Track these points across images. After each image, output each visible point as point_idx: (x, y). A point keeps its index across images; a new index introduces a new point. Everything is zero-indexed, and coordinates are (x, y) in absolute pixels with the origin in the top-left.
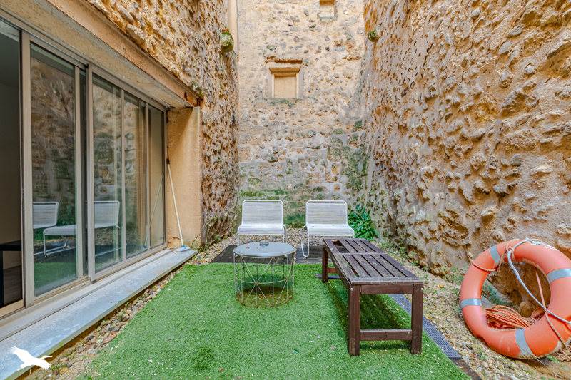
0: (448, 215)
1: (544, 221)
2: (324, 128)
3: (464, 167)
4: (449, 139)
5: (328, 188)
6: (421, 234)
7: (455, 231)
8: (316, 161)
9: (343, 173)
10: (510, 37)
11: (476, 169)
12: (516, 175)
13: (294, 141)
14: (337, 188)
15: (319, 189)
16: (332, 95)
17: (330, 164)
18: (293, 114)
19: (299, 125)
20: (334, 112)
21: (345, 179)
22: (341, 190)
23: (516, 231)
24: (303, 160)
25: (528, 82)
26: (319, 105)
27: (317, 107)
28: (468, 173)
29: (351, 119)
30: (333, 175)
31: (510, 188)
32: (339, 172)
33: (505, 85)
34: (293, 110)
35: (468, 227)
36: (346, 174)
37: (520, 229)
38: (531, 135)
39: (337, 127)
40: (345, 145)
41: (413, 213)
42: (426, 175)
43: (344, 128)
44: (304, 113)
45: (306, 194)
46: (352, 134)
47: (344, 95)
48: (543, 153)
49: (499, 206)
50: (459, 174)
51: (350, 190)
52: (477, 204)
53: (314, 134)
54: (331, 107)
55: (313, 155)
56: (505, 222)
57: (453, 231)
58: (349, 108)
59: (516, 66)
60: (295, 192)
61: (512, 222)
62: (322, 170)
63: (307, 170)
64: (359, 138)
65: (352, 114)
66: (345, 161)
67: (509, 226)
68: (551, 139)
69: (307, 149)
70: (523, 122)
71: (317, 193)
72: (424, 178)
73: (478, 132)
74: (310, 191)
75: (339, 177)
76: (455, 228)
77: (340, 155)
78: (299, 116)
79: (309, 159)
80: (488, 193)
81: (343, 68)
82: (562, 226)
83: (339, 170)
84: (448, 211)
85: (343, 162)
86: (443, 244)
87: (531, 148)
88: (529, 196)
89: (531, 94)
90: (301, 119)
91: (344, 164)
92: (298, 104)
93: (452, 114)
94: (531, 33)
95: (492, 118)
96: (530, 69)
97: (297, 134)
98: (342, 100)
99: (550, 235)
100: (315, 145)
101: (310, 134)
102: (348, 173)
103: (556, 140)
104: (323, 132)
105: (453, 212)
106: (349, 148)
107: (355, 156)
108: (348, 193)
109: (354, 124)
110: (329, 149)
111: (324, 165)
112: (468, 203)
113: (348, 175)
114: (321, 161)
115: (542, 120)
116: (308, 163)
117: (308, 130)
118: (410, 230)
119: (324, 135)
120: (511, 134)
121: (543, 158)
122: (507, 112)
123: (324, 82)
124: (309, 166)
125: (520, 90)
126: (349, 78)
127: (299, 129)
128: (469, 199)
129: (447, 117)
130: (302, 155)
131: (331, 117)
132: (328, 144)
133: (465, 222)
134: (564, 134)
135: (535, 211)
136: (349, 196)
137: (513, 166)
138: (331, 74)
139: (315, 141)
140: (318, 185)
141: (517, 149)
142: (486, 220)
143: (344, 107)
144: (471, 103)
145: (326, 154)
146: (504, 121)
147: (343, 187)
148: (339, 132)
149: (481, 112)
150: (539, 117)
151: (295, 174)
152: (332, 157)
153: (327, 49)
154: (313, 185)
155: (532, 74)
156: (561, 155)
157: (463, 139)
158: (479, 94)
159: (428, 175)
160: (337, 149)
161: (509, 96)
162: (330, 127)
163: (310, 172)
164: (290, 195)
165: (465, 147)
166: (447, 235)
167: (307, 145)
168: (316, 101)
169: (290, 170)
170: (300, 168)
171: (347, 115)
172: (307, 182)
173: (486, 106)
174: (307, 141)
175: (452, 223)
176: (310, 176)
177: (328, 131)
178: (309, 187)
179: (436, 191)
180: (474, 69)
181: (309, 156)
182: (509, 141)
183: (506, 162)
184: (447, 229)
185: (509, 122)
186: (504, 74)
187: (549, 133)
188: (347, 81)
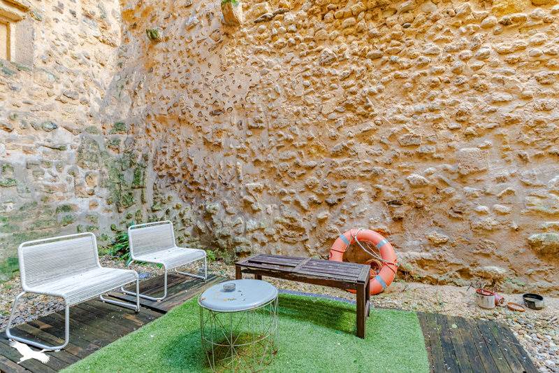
0: (288, 221)
1: (363, 218)
2: (70, 121)
3: (299, 185)
4: (282, 164)
5: (79, 206)
6: (255, 240)
7: (293, 232)
8: (59, 168)
9: (103, 184)
10: (336, 111)
11: (310, 188)
12: (344, 193)
13: (15, 133)
14: (95, 205)
15: (66, 208)
16: (81, 79)
17: (82, 173)
18: (14, 89)
19: (24, 108)
20: (85, 102)
21: (105, 192)
22: (99, 207)
23: (346, 225)
24: (35, 164)
25: (350, 141)
26: (61, 87)
27: (58, 89)
28: (303, 189)
29: (109, 117)
30: (88, 188)
31: (339, 200)
32: (96, 184)
33: (334, 138)
34: (15, 82)
35: (305, 227)
36: (106, 186)
37: (348, 223)
38: (354, 171)
39: (89, 123)
40: (103, 149)
41: (241, 223)
42: (254, 190)
43: (99, 127)
44: (36, 93)
45: (44, 217)
46: (110, 136)
47: (97, 84)
48: (360, 181)
49: (330, 212)
50: (293, 191)
51: (113, 206)
52: (312, 212)
53: (55, 128)
54: (81, 96)
55: (53, 158)
56: (337, 220)
57: (291, 232)
58: (104, 103)
59: (342, 129)
60: (22, 218)
61: (343, 220)
62: (69, 180)
63: (45, 180)
64: (122, 143)
65: (109, 111)
66: (104, 169)
67: (341, 223)
68: (365, 174)
69: (41, 149)
70: (348, 163)
71: (62, 215)
72: (253, 193)
73: (312, 163)
74: (50, 213)
75: (96, 190)
76: (293, 230)
77: (96, 161)
78: (26, 94)
79: (48, 164)
80: (320, 204)
81: (95, 49)
82: (372, 219)
83: (96, 180)
84: (286, 218)
85: (101, 170)
86: (282, 243)
87: (354, 178)
88: (354, 204)
89: (352, 148)
90: (28, 99)
91: (102, 174)
92: (23, 74)
93: (284, 146)
94: (350, 115)
95: (322, 156)
96: (351, 135)
97: (23, 122)
98: (95, 90)
99: (365, 224)
100: (56, 143)
101: (47, 126)
102: (109, 184)
103: (368, 175)
104: (70, 127)
105: (290, 219)
106: (107, 153)
107: (116, 163)
108: (109, 211)
109: (113, 124)
110: (80, 151)
111: (73, 174)
112: (305, 211)
113: (110, 188)
114: (67, 167)
115: (360, 164)
116: (45, 170)
117: (42, 119)
118: (240, 239)
119: (71, 131)
120: (340, 169)
121: (360, 184)
122: (336, 155)
123: (68, 57)
124: (47, 175)
125: (345, 144)
126: (102, 65)
127: (26, 114)
128: (306, 208)
129: (278, 148)
130: (34, 157)
131: (81, 108)
132: (79, 144)
133: (303, 224)
134: (372, 173)
135: (358, 212)
136: (111, 214)
137: (342, 187)
138: (78, 50)
139: (56, 137)
140: (62, 203)
141: (345, 178)
142: (321, 221)
143: (97, 99)
144: (305, 143)
145: (75, 158)
146: (334, 160)
147: (102, 203)
148: (92, 130)
149: (313, 150)
150: (359, 162)
151: (22, 186)
152: (87, 163)
153: (74, 14)
154: (56, 202)
155: (352, 137)
156: (369, 183)
157: (297, 165)
158: (313, 138)
159: (257, 190)
160: (93, 154)
161: (338, 145)
162: (78, 122)
163: (50, 184)
164: (11, 223)
165: (299, 172)
166: (286, 236)
167: (42, 142)
168: (57, 80)
169: (10, 180)
170: (31, 177)
171: (102, 111)
172: (45, 199)
173: (318, 148)
174: (41, 137)
175: (289, 227)
176: (50, 190)
177: (76, 127)
178: (48, 207)
179: (267, 203)
180: (306, 120)
181: (46, 159)
182: (339, 172)
183: (336, 184)
184: (286, 232)
185: (338, 161)
186: (333, 132)
187: (364, 171)
188: (99, 68)
